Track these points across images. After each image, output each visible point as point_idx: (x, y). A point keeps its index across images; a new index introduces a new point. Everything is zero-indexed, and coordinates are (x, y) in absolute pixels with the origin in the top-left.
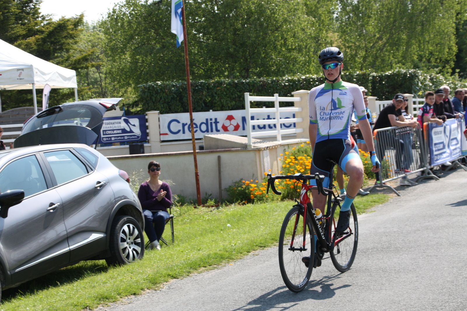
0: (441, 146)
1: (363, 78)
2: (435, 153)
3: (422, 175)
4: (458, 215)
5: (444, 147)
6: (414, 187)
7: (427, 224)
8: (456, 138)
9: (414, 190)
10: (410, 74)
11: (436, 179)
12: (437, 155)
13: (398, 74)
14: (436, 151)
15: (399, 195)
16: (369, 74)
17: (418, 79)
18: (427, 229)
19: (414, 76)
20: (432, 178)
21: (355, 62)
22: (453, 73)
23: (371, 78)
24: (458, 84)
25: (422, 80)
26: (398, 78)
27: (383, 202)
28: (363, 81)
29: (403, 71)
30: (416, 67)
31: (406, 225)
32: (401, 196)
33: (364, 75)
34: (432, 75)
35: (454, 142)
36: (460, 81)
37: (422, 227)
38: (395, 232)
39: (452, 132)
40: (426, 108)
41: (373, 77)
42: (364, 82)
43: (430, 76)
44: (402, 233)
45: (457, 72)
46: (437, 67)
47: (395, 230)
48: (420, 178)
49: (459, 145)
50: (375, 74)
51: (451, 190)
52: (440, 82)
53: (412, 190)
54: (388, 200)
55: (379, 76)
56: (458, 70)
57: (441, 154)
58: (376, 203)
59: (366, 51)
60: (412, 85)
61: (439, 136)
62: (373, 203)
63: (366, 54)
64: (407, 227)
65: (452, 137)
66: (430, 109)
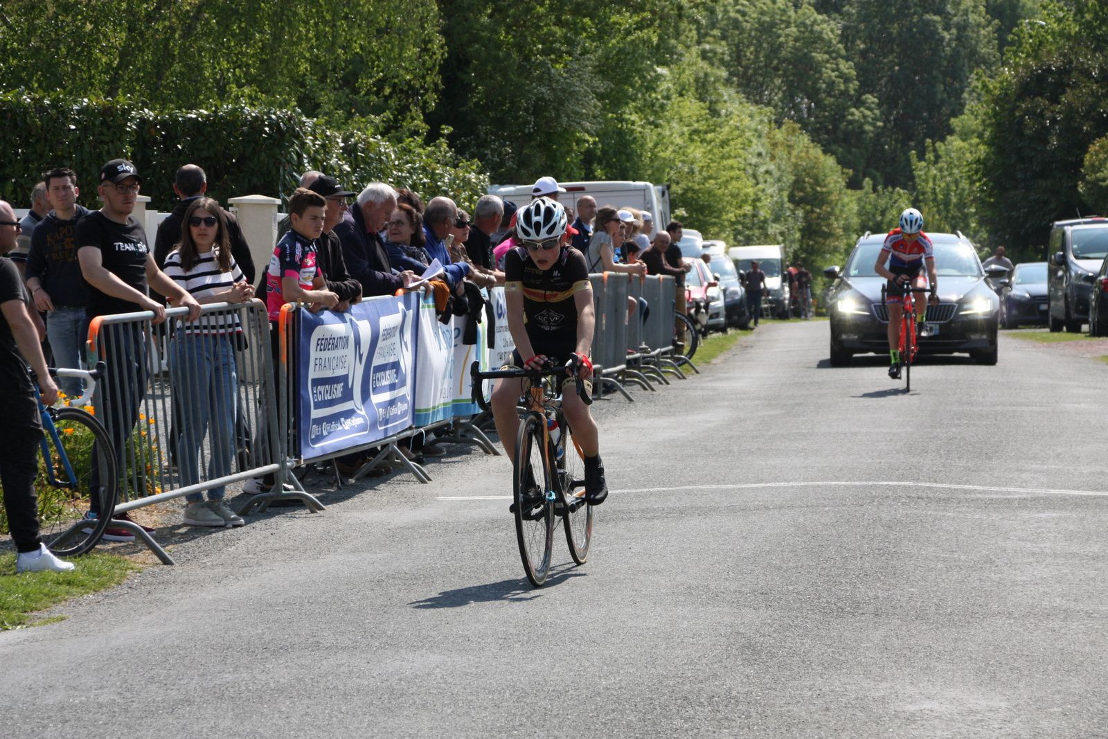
0: (338, 390)
1: (103, 123)
2: (315, 414)
3: (263, 489)
4: (344, 649)
5: (347, 395)
6: (228, 532)
7: (229, 677)
8: (396, 366)
9: (229, 542)
10: (274, 125)
11: (314, 508)
12: (319, 421)
13: (232, 122)
14: (319, 405)
15: (166, 561)
16: (126, 113)
17: (303, 145)
18: (221, 697)
19: (285, 135)
20: (296, 503)
21: (93, 63)
22: (431, 138)
23: (131, 126)
24: (442, 176)
25: (316, 152)
26: (229, 134)
27: (103, 585)
28: (101, 133)
29: (250, 111)
30: (310, 107)
31: (152, 680)
32: (177, 568)
33: (107, 111)
34: (352, 135)
35: (387, 378)
36: (456, 166)
37: (204, 690)
38: (101, 706)
39: (380, 344)
40: (293, 248)
41: (143, 121)
42: (107, 139)
43: (345, 140)
44: (126, 711)
45: (443, 136)
46: (378, 111)
47: (104, 699)
48: (259, 501)
49: (406, 390)
50: (149, 114)
51: (355, 551)
52: (380, 161)
53: (221, 544)
54: (123, 576)
55: (164, 124)
56: (447, 130)
57: (335, 418)
58: (74, 590)
59: (131, 29)
60: (278, 163)
61: (339, 353)
62: (64, 588)
63: (131, 39)
64: (153, 687)
65: (376, 362)
66: (305, 254)
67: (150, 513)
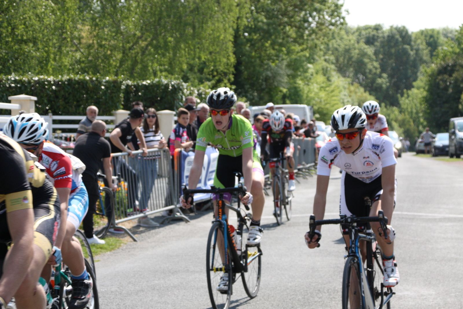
1: (114, 86)
3: (169, 215)
7: (156, 282)
9: (157, 234)
10: (173, 86)
11: (187, 221)
13: (158, 85)
15: (135, 240)
16: (121, 82)
17: (183, 93)
18: (154, 289)
19: (177, 89)
20: (180, 220)
21: (110, 65)
23: (123, 87)
26: (157, 89)
27: (113, 249)
28: (113, 89)
29: (165, 81)
30: (186, 79)
31: (130, 283)
32: (139, 243)
33: (115, 82)
34: (200, 89)
37: (148, 286)
38: (112, 292)
39: (211, 163)
40: (179, 130)
41: (128, 86)
42: (115, 91)
43: (198, 91)
44: (121, 294)
46: (209, 80)
47: (113, 289)
48: (167, 219)
50: (130, 82)
54: (120, 246)
55: (135, 86)
58: (103, 250)
59: (124, 53)
60: (174, 99)
62: (99, 250)
63: (123, 56)
64: (130, 285)
65: (210, 170)
66: (183, 132)
67: (129, 223)
